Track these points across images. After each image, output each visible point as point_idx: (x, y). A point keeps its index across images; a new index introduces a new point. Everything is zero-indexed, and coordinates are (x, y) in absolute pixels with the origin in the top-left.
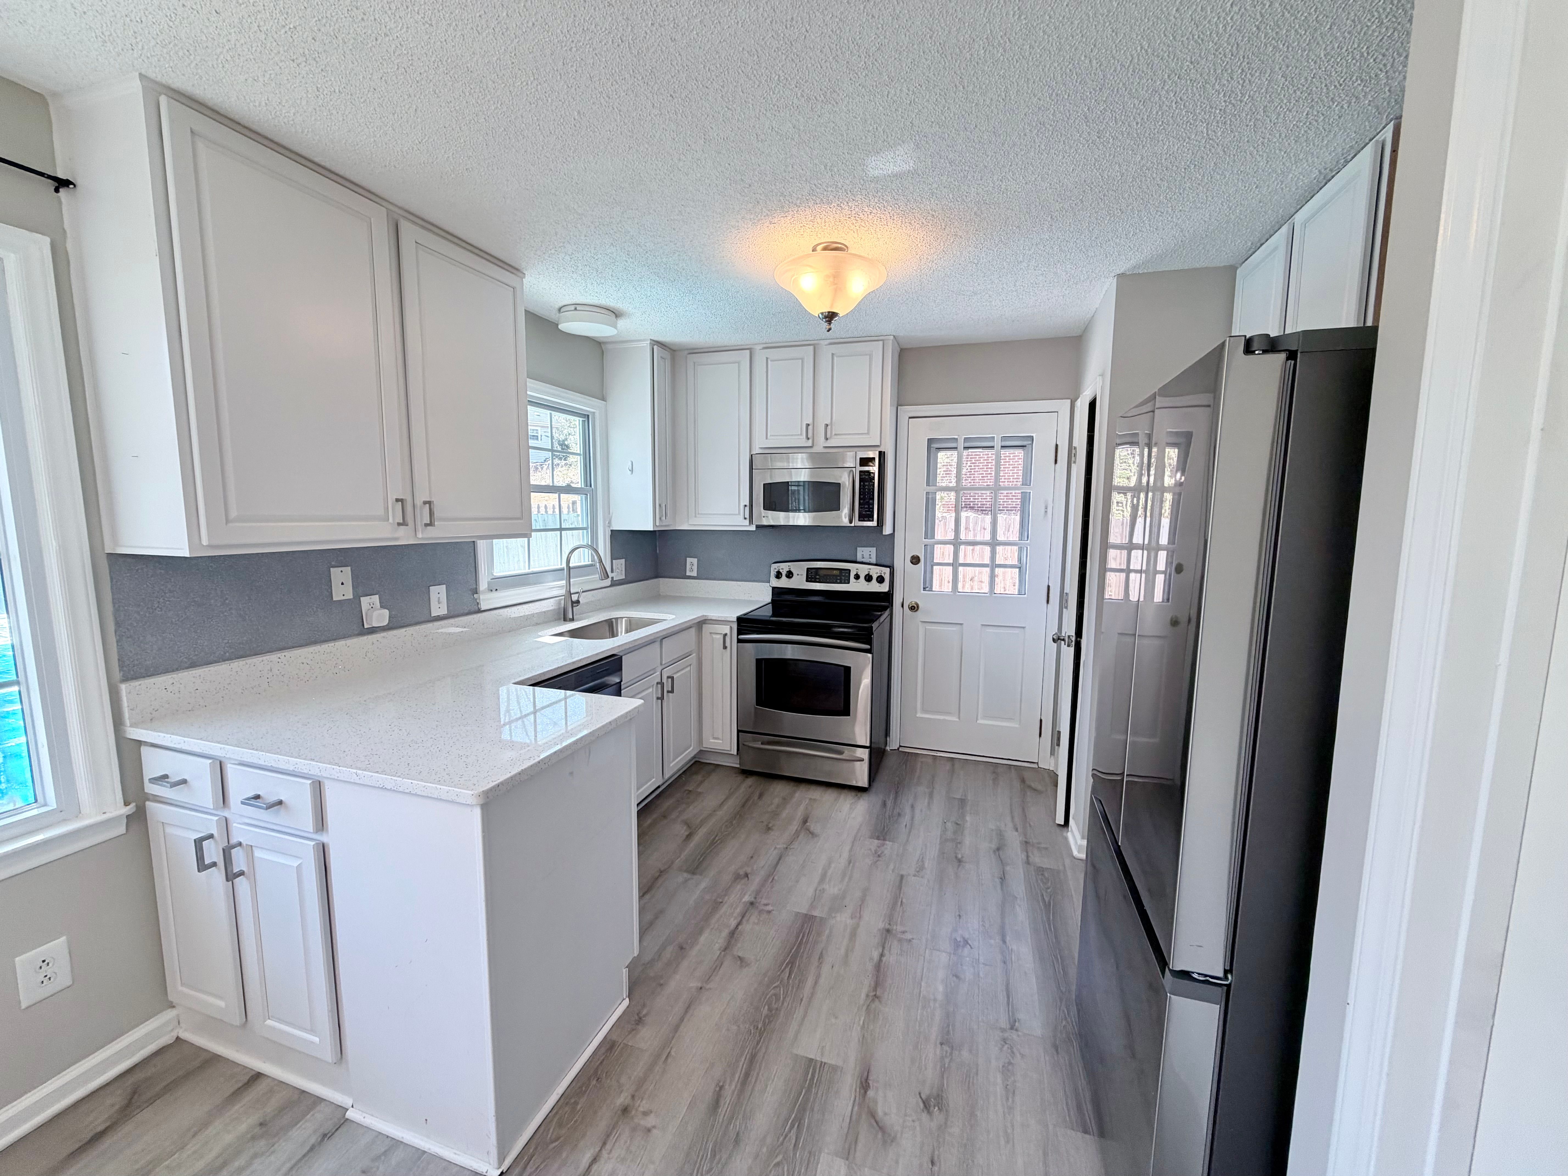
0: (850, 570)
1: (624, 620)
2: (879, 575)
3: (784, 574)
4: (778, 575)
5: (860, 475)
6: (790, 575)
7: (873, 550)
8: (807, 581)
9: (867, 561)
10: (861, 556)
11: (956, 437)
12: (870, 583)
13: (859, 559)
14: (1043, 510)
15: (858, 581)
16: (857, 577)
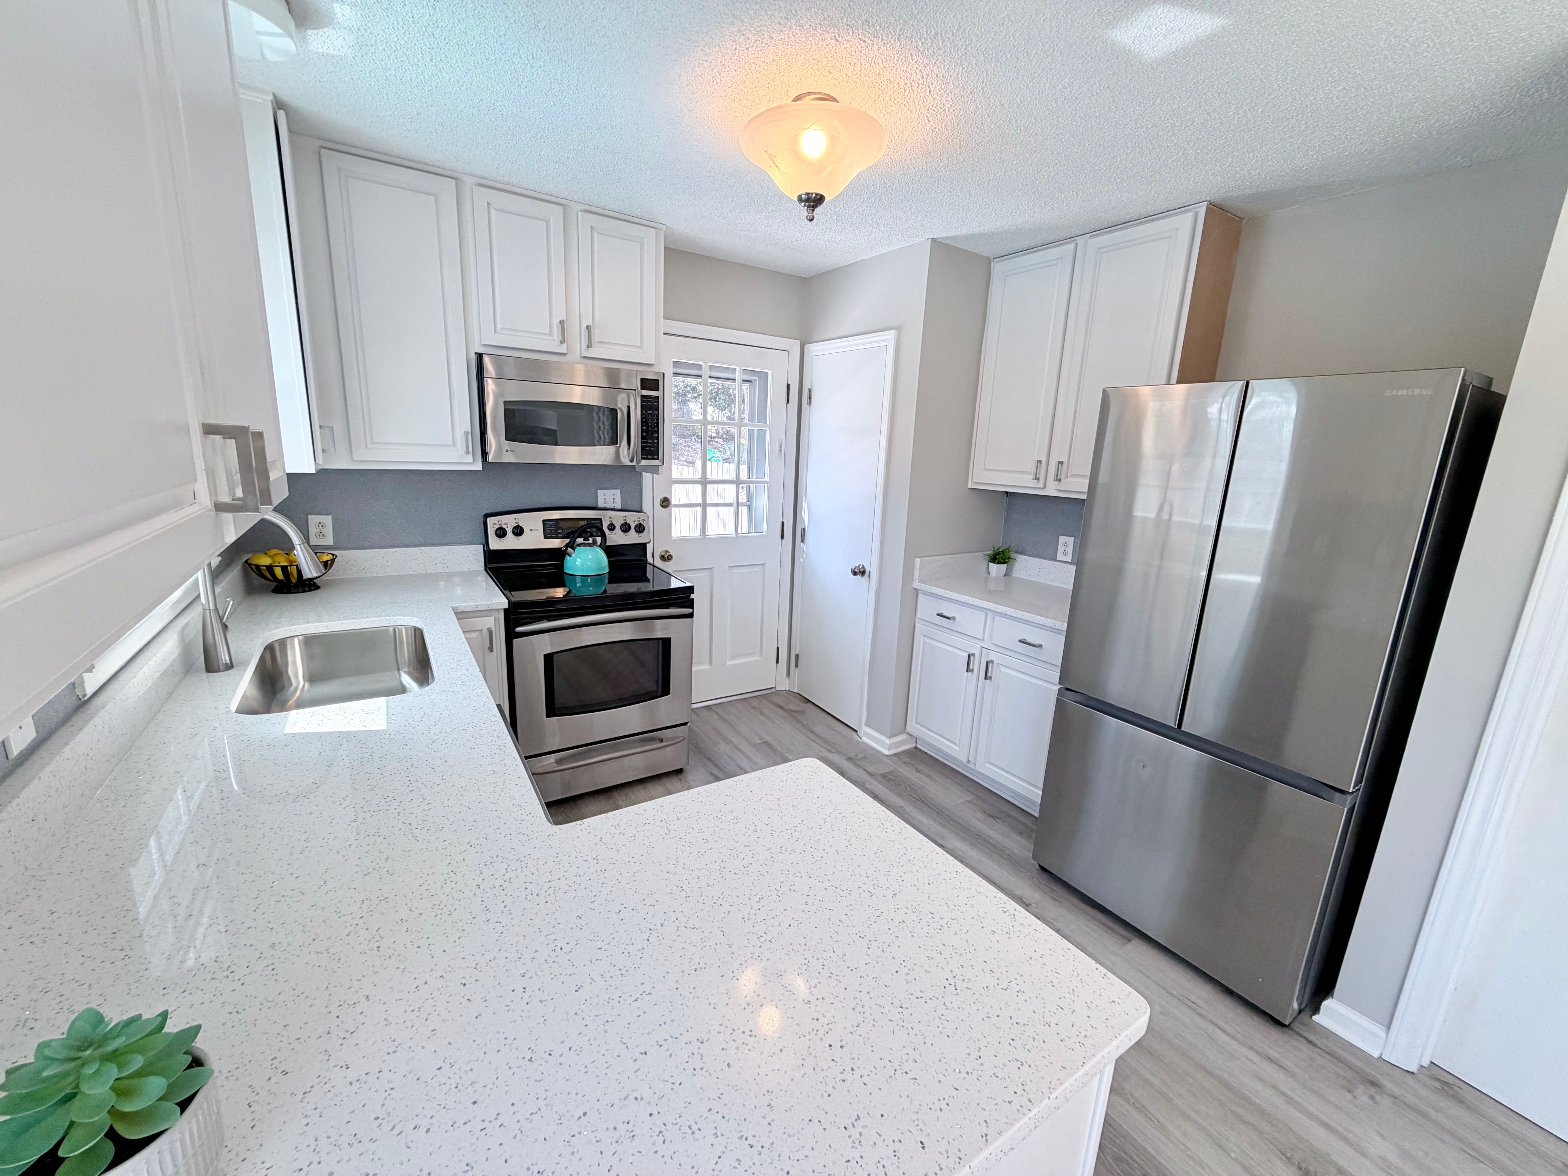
0: (601, 520)
1: (296, 640)
2: (637, 523)
3: (509, 531)
4: (501, 533)
5: (642, 401)
6: (518, 531)
7: (618, 492)
8: (545, 537)
9: (612, 506)
10: (603, 501)
11: (701, 363)
12: (627, 534)
13: (601, 504)
14: (778, 448)
15: (614, 532)
16: (612, 527)
